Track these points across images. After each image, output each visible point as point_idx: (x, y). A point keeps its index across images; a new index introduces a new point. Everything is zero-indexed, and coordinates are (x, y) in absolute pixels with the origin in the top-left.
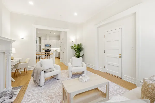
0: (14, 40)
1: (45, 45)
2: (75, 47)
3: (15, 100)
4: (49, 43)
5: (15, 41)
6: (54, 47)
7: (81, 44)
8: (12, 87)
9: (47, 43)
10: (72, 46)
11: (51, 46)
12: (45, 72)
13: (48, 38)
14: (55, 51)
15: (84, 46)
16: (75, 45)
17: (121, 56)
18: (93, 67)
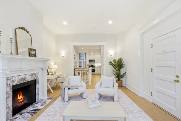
0: (48, 59)
1: (89, 61)
2: (113, 63)
3: (43, 108)
4: (93, 59)
5: (50, 59)
6: (98, 63)
7: (121, 59)
8: (48, 97)
9: (91, 59)
10: (111, 62)
11: (95, 61)
12: (69, 89)
13: (92, 53)
14: (99, 67)
15: (125, 61)
16: (115, 61)
17: (179, 79)
18: (137, 91)
